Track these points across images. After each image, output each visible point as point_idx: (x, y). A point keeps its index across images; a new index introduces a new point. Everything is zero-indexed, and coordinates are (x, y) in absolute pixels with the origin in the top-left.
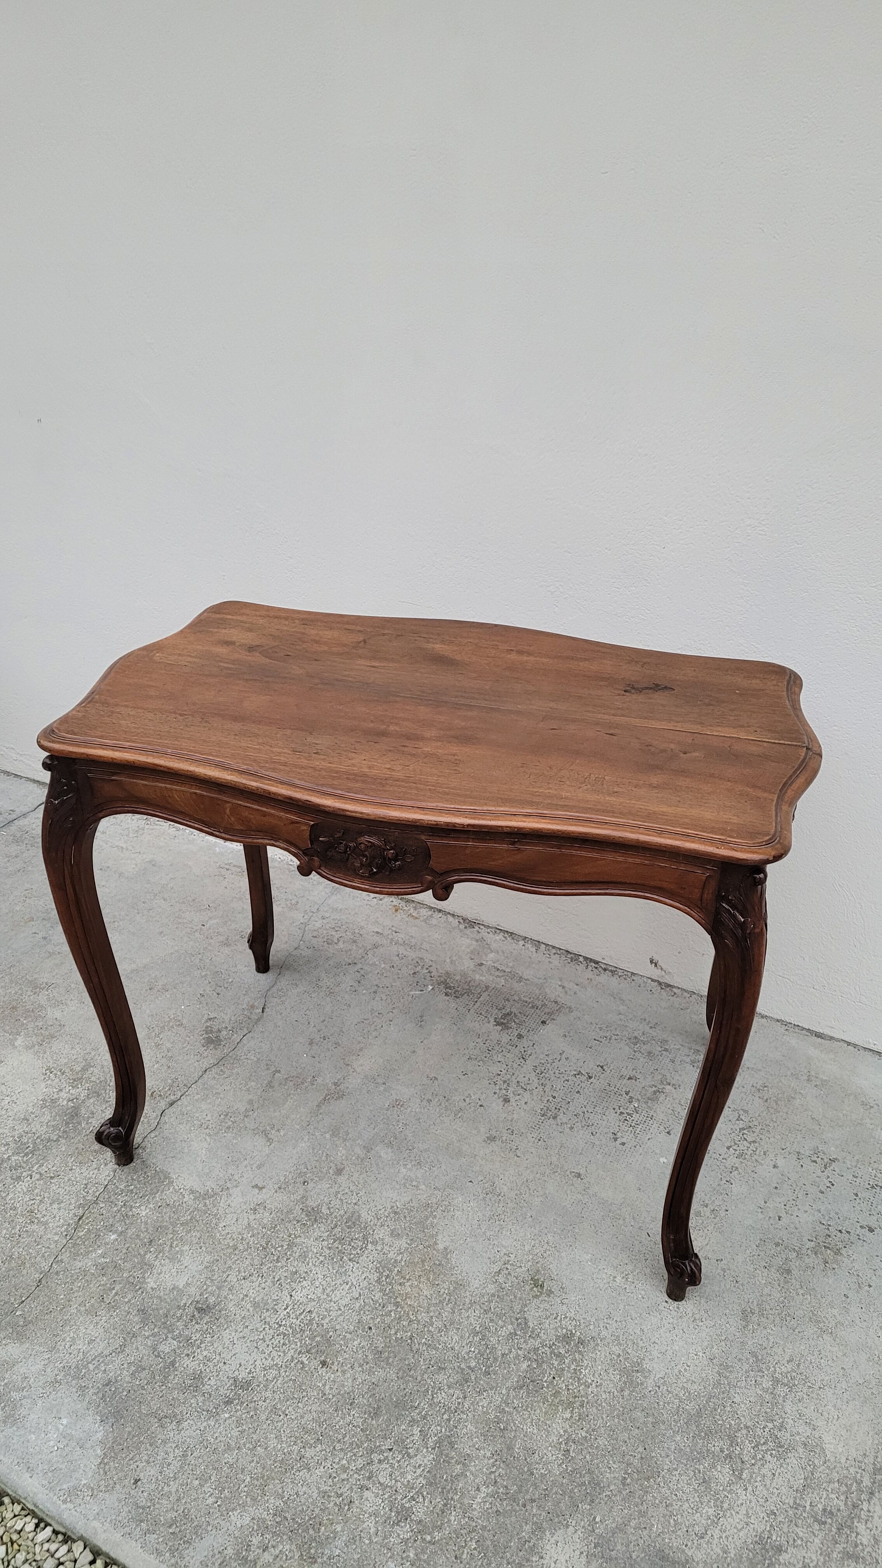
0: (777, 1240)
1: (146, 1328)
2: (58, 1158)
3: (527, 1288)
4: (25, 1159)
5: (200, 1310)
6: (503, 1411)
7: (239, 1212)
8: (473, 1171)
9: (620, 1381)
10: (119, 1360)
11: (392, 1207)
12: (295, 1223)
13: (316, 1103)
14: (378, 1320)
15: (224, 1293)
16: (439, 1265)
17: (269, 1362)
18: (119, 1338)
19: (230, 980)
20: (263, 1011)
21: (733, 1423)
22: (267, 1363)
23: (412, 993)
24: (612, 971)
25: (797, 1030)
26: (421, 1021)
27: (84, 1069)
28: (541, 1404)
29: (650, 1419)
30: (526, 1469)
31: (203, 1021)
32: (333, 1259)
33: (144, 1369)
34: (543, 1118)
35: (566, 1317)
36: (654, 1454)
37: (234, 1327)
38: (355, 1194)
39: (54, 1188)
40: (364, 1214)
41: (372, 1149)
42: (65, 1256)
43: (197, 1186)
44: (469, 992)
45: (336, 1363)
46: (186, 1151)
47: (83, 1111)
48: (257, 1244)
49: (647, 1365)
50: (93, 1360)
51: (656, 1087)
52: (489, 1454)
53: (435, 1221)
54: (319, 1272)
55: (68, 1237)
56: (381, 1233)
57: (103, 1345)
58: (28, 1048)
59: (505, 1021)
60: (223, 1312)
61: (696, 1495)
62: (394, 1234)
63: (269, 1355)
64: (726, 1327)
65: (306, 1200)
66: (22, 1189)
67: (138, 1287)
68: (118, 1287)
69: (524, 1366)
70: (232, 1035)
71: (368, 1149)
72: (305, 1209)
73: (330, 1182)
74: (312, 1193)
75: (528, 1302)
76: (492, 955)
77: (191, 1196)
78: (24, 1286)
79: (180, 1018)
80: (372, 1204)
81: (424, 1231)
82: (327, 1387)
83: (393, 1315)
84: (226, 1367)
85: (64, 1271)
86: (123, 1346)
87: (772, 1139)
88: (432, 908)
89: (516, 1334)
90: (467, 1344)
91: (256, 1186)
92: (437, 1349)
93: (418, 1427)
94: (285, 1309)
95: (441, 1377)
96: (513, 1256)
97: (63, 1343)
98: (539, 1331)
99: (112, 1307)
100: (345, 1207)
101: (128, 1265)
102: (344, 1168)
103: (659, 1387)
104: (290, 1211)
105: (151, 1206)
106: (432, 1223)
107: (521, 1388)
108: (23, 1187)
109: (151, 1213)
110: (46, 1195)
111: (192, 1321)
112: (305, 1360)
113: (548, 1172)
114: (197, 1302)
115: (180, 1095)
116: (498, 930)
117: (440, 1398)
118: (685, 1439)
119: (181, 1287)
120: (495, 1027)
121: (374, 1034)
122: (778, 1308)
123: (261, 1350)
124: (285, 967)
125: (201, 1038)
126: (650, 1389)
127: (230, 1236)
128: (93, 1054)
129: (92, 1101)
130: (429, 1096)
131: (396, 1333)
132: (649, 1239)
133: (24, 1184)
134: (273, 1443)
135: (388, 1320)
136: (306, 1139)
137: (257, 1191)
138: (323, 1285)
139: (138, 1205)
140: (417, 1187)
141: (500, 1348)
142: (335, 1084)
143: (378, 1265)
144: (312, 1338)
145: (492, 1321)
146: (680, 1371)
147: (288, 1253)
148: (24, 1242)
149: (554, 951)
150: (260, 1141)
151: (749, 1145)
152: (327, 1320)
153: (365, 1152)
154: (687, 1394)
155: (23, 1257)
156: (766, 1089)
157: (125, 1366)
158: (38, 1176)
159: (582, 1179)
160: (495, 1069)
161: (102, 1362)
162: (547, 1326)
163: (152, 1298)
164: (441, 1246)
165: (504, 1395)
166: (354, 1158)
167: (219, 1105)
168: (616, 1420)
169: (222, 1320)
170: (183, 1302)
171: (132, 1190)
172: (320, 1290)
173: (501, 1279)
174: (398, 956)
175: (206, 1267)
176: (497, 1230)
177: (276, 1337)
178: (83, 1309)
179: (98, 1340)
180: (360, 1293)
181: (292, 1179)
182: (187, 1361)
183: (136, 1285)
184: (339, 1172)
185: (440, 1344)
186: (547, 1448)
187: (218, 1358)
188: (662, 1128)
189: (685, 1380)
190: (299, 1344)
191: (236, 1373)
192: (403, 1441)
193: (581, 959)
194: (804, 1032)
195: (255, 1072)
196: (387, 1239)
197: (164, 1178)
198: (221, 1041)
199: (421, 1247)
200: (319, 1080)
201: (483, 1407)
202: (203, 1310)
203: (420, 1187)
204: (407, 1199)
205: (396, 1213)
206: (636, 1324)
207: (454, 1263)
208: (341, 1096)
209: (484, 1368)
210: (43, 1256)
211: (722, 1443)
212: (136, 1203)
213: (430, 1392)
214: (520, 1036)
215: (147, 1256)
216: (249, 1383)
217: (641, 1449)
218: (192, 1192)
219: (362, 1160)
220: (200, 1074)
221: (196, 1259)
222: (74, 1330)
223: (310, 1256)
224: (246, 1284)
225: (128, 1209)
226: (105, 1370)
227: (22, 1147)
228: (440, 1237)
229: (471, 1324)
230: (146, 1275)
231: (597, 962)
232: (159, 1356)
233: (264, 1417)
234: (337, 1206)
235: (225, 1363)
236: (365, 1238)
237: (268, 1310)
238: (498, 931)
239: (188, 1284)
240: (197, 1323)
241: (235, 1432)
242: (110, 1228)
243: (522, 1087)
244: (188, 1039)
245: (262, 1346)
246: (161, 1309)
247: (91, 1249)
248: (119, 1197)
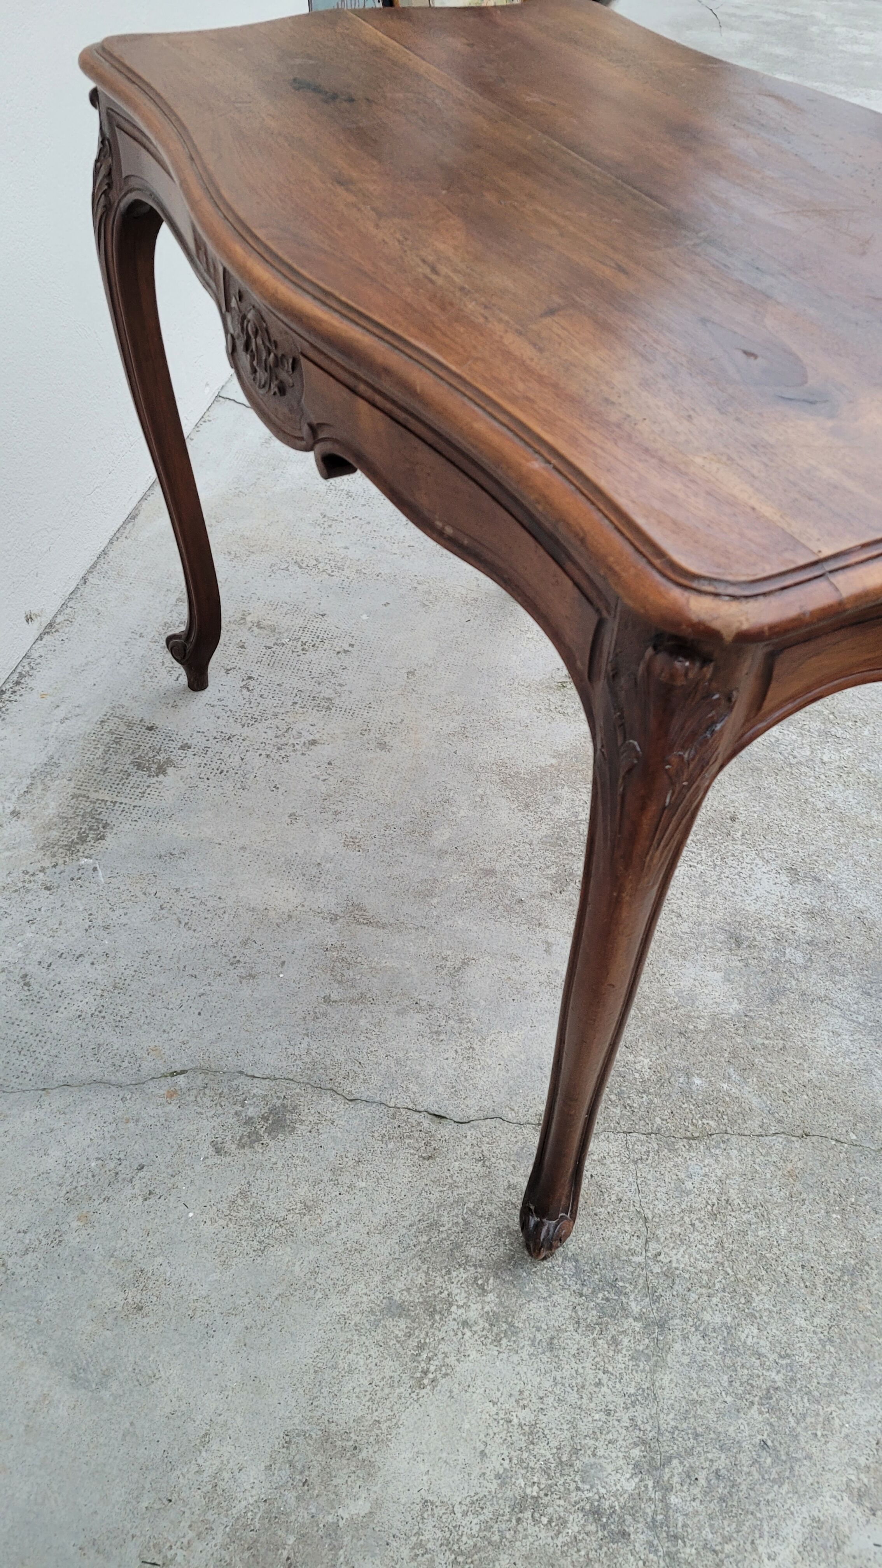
1: (788, 986)
2: (608, 1233)
4: (630, 1288)
5: (738, 944)
8: (439, 753)
11: (520, 811)
13: (380, 932)
15: (706, 928)
17: (758, 861)
20: (183, 1072)
22: (760, 863)
23: (101, 880)
27: (400, 1310)
31: (229, 1157)
33: (832, 966)
37: (740, 904)
39: (660, 1206)
40: (541, 834)
42: (754, 1125)
46: (523, 1057)
50: (854, 1021)
55: (726, 1137)
57: (833, 1020)
58: (369, 1469)
59: (154, 766)
60: (729, 920)
62: (557, 800)
63: (751, 864)
65: (545, 892)
66: (683, 1256)
67: (747, 1019)
70: (255, 1095)
71: (441, 854)
73: (509, 877)
74: (532, 891)
78: (818, 1153)
79: (224, 1206)
80: (525, 829)
81: (542, 779)
84: (785, 894)
96: (539, 709)
97: (855, 1063)
99: (784, 1033)
101: (725, 1044)
105: (631, 1058)
108: (679, 1256)
109: (642, 1053)
110: (677, 1210)
112: (739, 834)
113: (415, 696)
114: (731, 950)
115: (416, 1115)
119: (722, 974)
125: (271, 1143)
130: (329, 816)
133: (674, 1259)
134: (829, 833)
136: (448, 922)
139: (637, 1075)
142: (335, 919)
144: (714, 835)
148: (762, 1194)
150: (471, 974)
153: (448, 856)
155: (783, 1181)
157: (839, 986)
158: (653, 1246)
159: (415, 670)
161: (850, 1011)
163: (752, 999)
166: (462, 864)
169: (738, 918)
170: (738, 963)
173: (570, 713)
175: (683, 959)
176: (512, 724)
177: (729, 864)
178: (806, 1065)
179: (830, 1028)
181: (520, 916)
182: (800, 931)
183: (745, 1022)
184: (491, 871)
187: (779, 905)
190: (724, 845)
191: (785, 884)
195: (337, 1027)
196: (565, 806)
198: (273, 1108)
199: (562, 776)
200: (332, 940)
202: (737, 940)
203: (482, 793)
204: (503, 800)
205: (527, 806)
207: (568, 749)
208: (358, 906)
210: (768, 1154)
214: (186, 747)
215: (703, 1028)
219: (462, 855)
220: (361, 1105)
222: (834, 1059)
224: (685, 912)
225: (648, 1084)
226: (856, 1003)
227: (609, 1311)
228: (543, 765)
230: (727, 1016)
232: (810, 959)
233: (813, 848)
236: (572, 824)
239: (716, 968)
240: (755, 939)
241: (840, 864)
242: (686, 1093)
243: (286, 732)
244: (280, 1165)
245: (746, 873)
246: (758, 981)
247: (727, 1099)
248: (635, 1105)
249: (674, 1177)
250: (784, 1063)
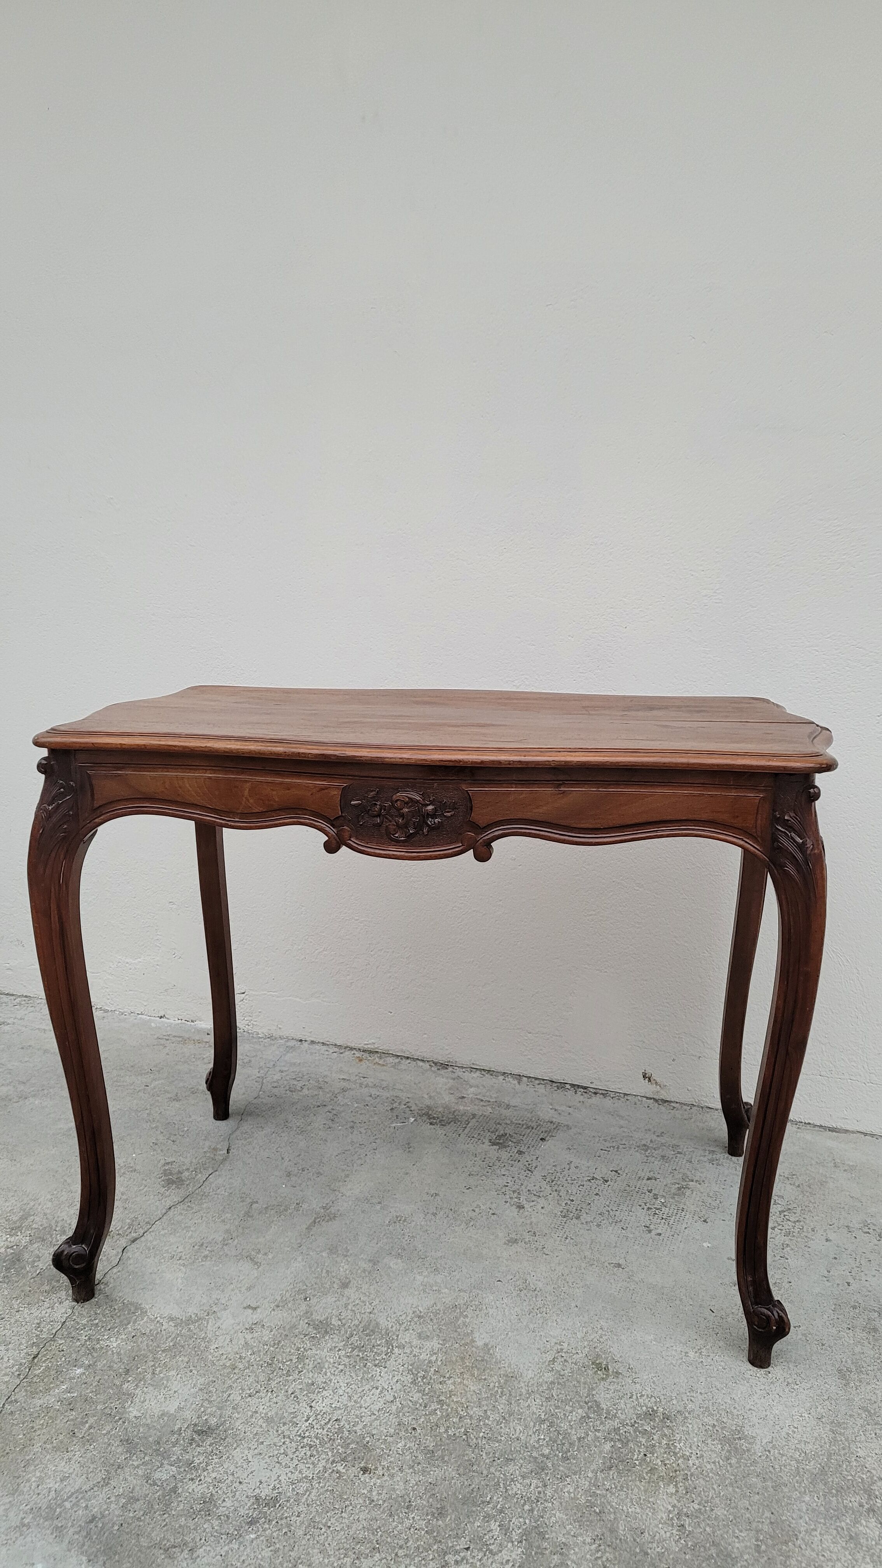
0: (852, 1304)
1: (134, 1458)
3: (590, 1372)
5: (200, 1433)
6: (595, 1494)
7: (232, 1332)
8: (499, 1272)
9: (723, 1450)
10: (102, 1496)
11: (414, 1312)
12: (303, 1336)
13: (304, 1227)
14: (422, 1420)
15: (228, 1412)
16: (482, 1360)
17: (297, 1475)
18: (101, 1471)
19: (186, 1129)
20: (228, 1152)
21: (864, 1476)
22: (294, 1477)
23: (394, 1125)
24: (602, 1094)
25: (809, 1128)
26: (408, 1147)
28: (638, 1483)
29: (769, 1483)
30: (638, 1550)
31: (159, 1166)
32: (354, 1366)
33: (138, 1500)
34: (565, 1219)
35: (642, 1396)
36: (784, 1518)
37: (246, 1445)
38: (367, 1304)
40: (382, 1322)
41: (378, 1262)
42: (20, 1395)
43: (176, 1312)
44: (455, 1120)
45: (380, 1468)
46: (158, 1282)
47: (26, 1256)
48: (259, 1361)
49: (748, 1431)
50: (69, 1498)
51: (678, 1184)
52: (588, 1540)
53: (468, 1320)
54: (341, 1381)
55: (22, 1376)
56: (405, 1337)
57: (80, 1481)
59: (501, 1141)
60: (230, 1432)
61: (847, 1553)
62: (422, 1337)
63: (295, 1468)
64: (825, 1387)
65: (311, 1315)
67: (117, 1418)
68: (91, 1420)
69: (607, 1446)
70: (196, 1175)
71: (374, 1262)
72: (311, 1323)
73: (336, 1295)
74: (316, 1308)
75: (594, 1385)
76: (472, 1090)
77: (171, 1323)
79: (132, 1165)
80: (390, 1311)
81: (456, 1331)
82: (374, 1493)
83: (439, 1413)
84: (244, 1486)
85: (21, 1410)
86: (106, 1481)
87: (816, 1218)
88: (398, 1056)
89: (589, 1418)
90: (534, 1433)
91: (249, 1307)
92: (499, 1441)
93: (495, 1521)
94: (306, 1421)
95: (511, 1468)
96: (565, 1345)
97: (28, 1484)
98: (615, 1411)
99: (87, 1441)
100: (358, 1317)
102: (350, 1281)
103: (769, 1451)
104: (294, 1327)
105: (123, 1337)
106: (464, 1323)
107: (610, 1468)
109: (124, 1343)
111: (191, 1444)
112: (341, 1468)
113: (583, 1265)
114: (195, 1425)
115: (143, 1232)
116: (473, 1069)
117: (515, 1489)
118: (816, 1498)
119: (172, 1412)
120: (491, 1147)
121: (359, 1162)
122: (875, 1364)
123: (284, 1464)
124: (246, 1113)
125: (160, 1180)
126: (760, 1454)
127: (225, 1356)
128: (32, 1203)
129: (36, 1246)
130: (432, 1210)
131: (446, 1431)
132: (714, 1314)
135: (433, 1419)
136: (300, 1259)
137: (250, 1311)
138: (348, 1393)
140: (439, 1291)
141: (573, 1432)
142: (324, 1208)
143: (410, 1367)
144: (345, 1446)
145: (557, 1407)
146: (788, 1434)
147: (300, 1366)
149: (537, 1082)
150: (246, 1266)
151: (794, 1225)
152: (360, 1426)
153: (371, 1265)
154: (803, 1455)
156: (794, 1177)
157: (113, 1499)
159: (623, 1269)
160: (501, 1182)
161: (82, 1498)
162: (623, 1406)
163: (136, 1427)
164: (480, 1343)
165: (591, 1479)
166: (359, 1271)
167: (190, 1237)
168: (730, 1489)
169: (229, 1440)
170: (178, 1426)
171: (97, 1324)
172: (345, 1398)
173: (558, 1367)
174: (371, 1096)
175: (201, 1390)
176: (541, 1322)
177: (300, 1450)
178: (49, 1446)
179: (73, 1476)
180: (394, 1396)
181: (291, 1297)
182: (191, 1486)
183: (115, 1416)
184: (345, 1285)
185: (502, 1436)
186: (657, 1526)
187: (231, 1478)
188: (696, 1218)
189: (796, 1442)
190: (330, 1454)
191: (257, 1491)
192: (481, 1539)
193: (568, 1086)
194: (817, 1128)
195: (228, 1205)
196: (415, 1342)
197: (135, 1310)
198: (183, 1181)
199: (457, 1346)
200: (305, 1206)
201: (569, 1492)
202: (203, 1432)
203: (443, 1291)
204: (430, 1303)
205: (419, 1317)
206: (724, 1394)
207: (499, 1357)
208: (333, 1217)
209: (560, 1454)
211: (858, 1498)
212: (103, 1336)
213: (502, 1485)
214: (520, 1153)
215: (125, 1386)
216: (275, 1500)
217: (767, 1514)
218: (171, 1319)
219: (369, 1273)
220: (164, 1211)
221: (186, 1383)
222: (41, 1469)
223: (326, 1366)
224: (253, 1401)
225: (95, 1343)
226: (87, 1506)
228: (476, 1335)
229: (534, 1413)
230: (127, 1405)
231: (585, 1088)
232: (155, 1484)
234: (350, 1317)
235: (240, 1483)
236: (389, 1343)
237: (284, 1424)
238: (475, 1070)
239: (180, 1409)
240: (199, 1446)
241: (267, 1553)
242: (76, 1363)
243: (535, 1195)
244: (144, 1182)
245: (285, 1460)
246: (150, 1436)
247: (52, 1385)
248: (82, 1332)
249: (13, 1341)
250: (59, 1432)
